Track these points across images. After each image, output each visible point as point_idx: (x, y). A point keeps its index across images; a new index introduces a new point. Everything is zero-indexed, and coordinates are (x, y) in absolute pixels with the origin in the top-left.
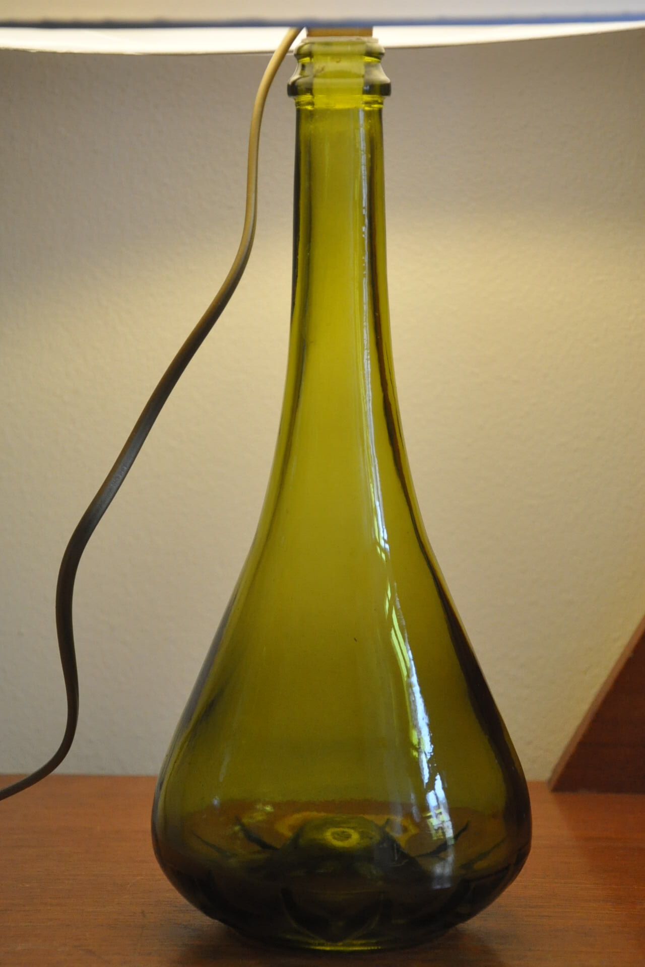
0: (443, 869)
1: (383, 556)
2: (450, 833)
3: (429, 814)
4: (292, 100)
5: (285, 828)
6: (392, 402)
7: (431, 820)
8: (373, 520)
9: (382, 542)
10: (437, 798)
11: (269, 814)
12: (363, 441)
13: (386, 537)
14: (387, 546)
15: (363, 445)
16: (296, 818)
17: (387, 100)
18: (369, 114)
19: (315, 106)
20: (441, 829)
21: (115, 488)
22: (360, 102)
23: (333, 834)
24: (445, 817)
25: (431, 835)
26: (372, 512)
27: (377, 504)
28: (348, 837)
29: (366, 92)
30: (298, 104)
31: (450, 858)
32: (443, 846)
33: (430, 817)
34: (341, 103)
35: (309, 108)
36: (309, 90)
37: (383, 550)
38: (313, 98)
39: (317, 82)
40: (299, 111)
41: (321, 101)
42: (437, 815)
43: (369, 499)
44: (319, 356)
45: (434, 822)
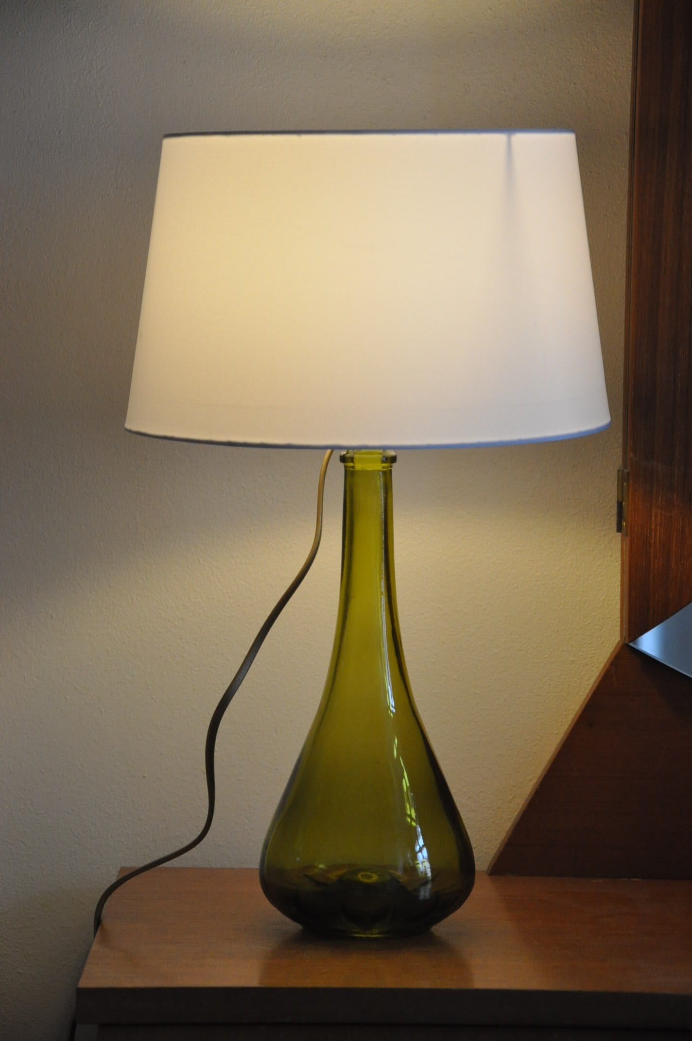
0: (425, 893)
1: (392, 715)
2: (429, 874)
3: (417, 862)
4: (342, 465)
7: (419, 865)
8: (386, 695)
9: (391, 708)
10: (423, 856)
12: (381, 653)
13: (394, 705)
14: (394, 711)
15: (381, 655)
17: (394, 465)
18: (384, 473)
19: (355, 469)
20: (429, 877)
21: (241, 678)
22: (379, 466)
23: (362, 875)
24: (427, 865)
25: (418, 875)
26: (385, 692)
27: (389, 688)
28: (370, 877)
29: (383, 462)
30: (346, 467)
31: (429, 886)
32: (425, 881)
33: (418, 863)
34: (370, 467)
35: (352, 469)
36: (352, 460)
37: (392, 712)
38: (354, 464)
39: (356, 456)
40: (346, 471)
41: (358, 466)
43: (385, 686)
44: (356, 605)
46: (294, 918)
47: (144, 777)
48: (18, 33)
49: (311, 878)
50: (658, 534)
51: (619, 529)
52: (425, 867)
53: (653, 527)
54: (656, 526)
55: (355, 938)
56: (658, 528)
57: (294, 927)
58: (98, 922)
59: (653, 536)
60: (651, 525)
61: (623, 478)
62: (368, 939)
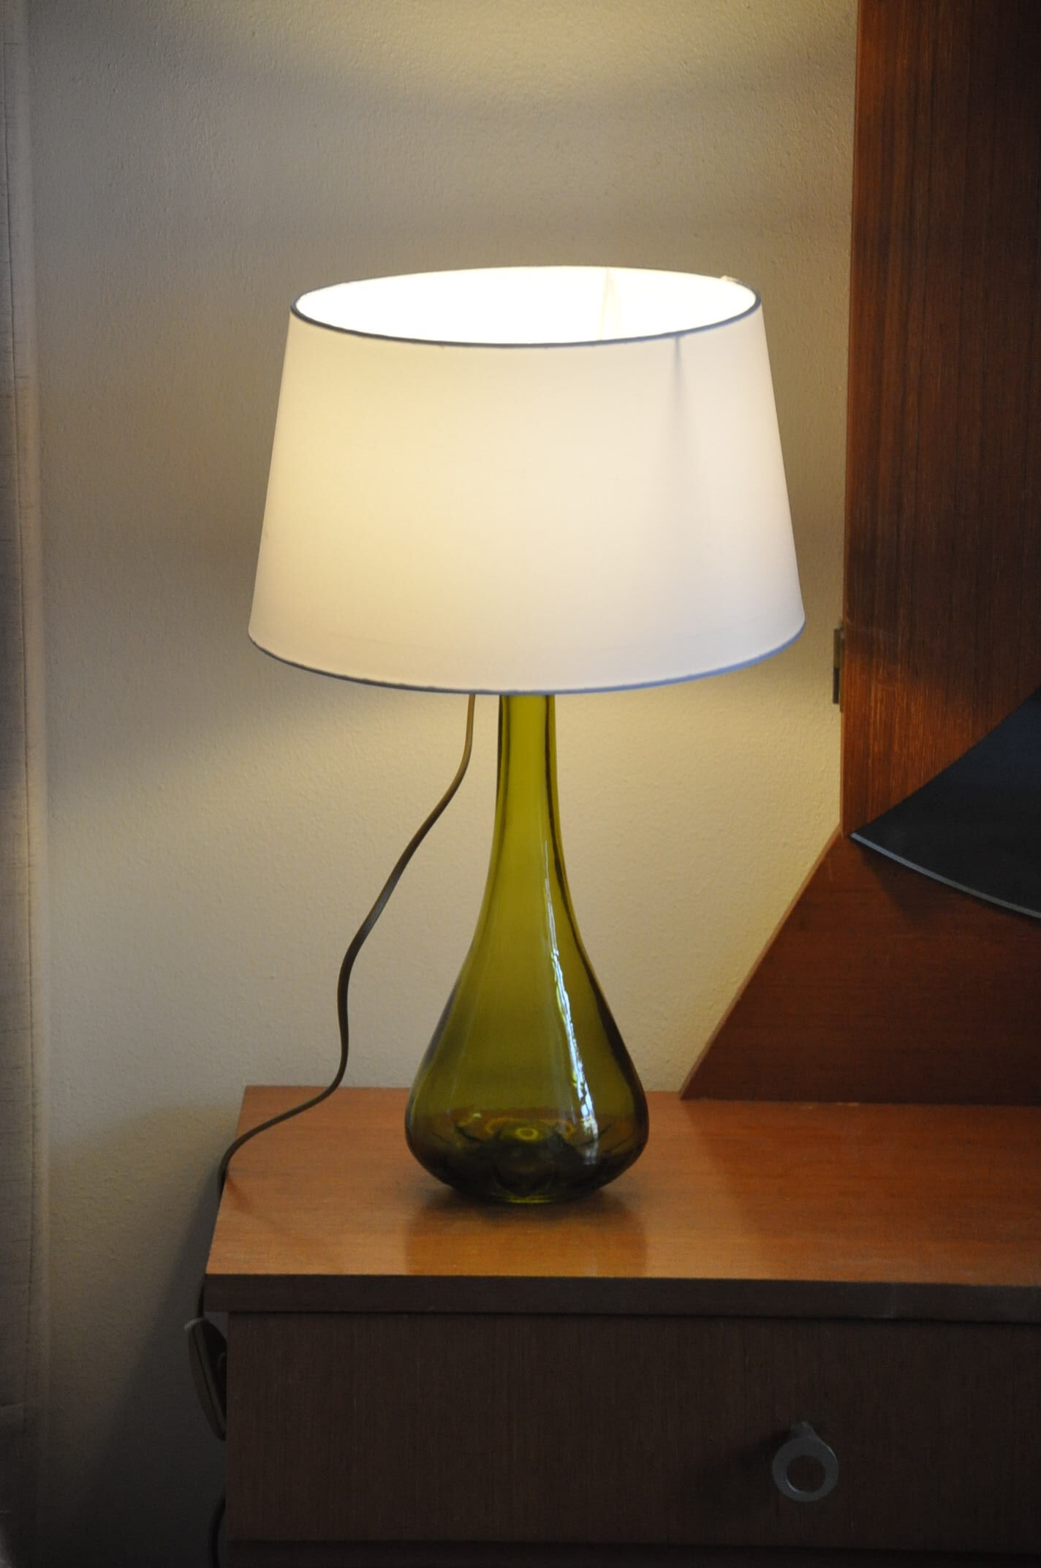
0: (591, 1153)
2: (596, 1131)
5: (489, 1130)
20: (590, 1129)
24: (593, 1121)
25: (583, 1133)
28: (531, 1133)
31: (596, 1145)
32: (590, 1142)
42: (588, 1120)
45: (586, 1124)
47: (272, 978)
48: (114, 90)
49: (461, 1131)
50: (878, 711)
51: (836, 700)
52: (591, 1125)
53: (873, 704)
54: (876, 703)
55: (510, 1204)
56: (879, 705)
57: (439, 1186)
58: (222, 1176)
59: (873, 715)
60: (870, 701)
61: (839, 646)
62: (526, 1205)
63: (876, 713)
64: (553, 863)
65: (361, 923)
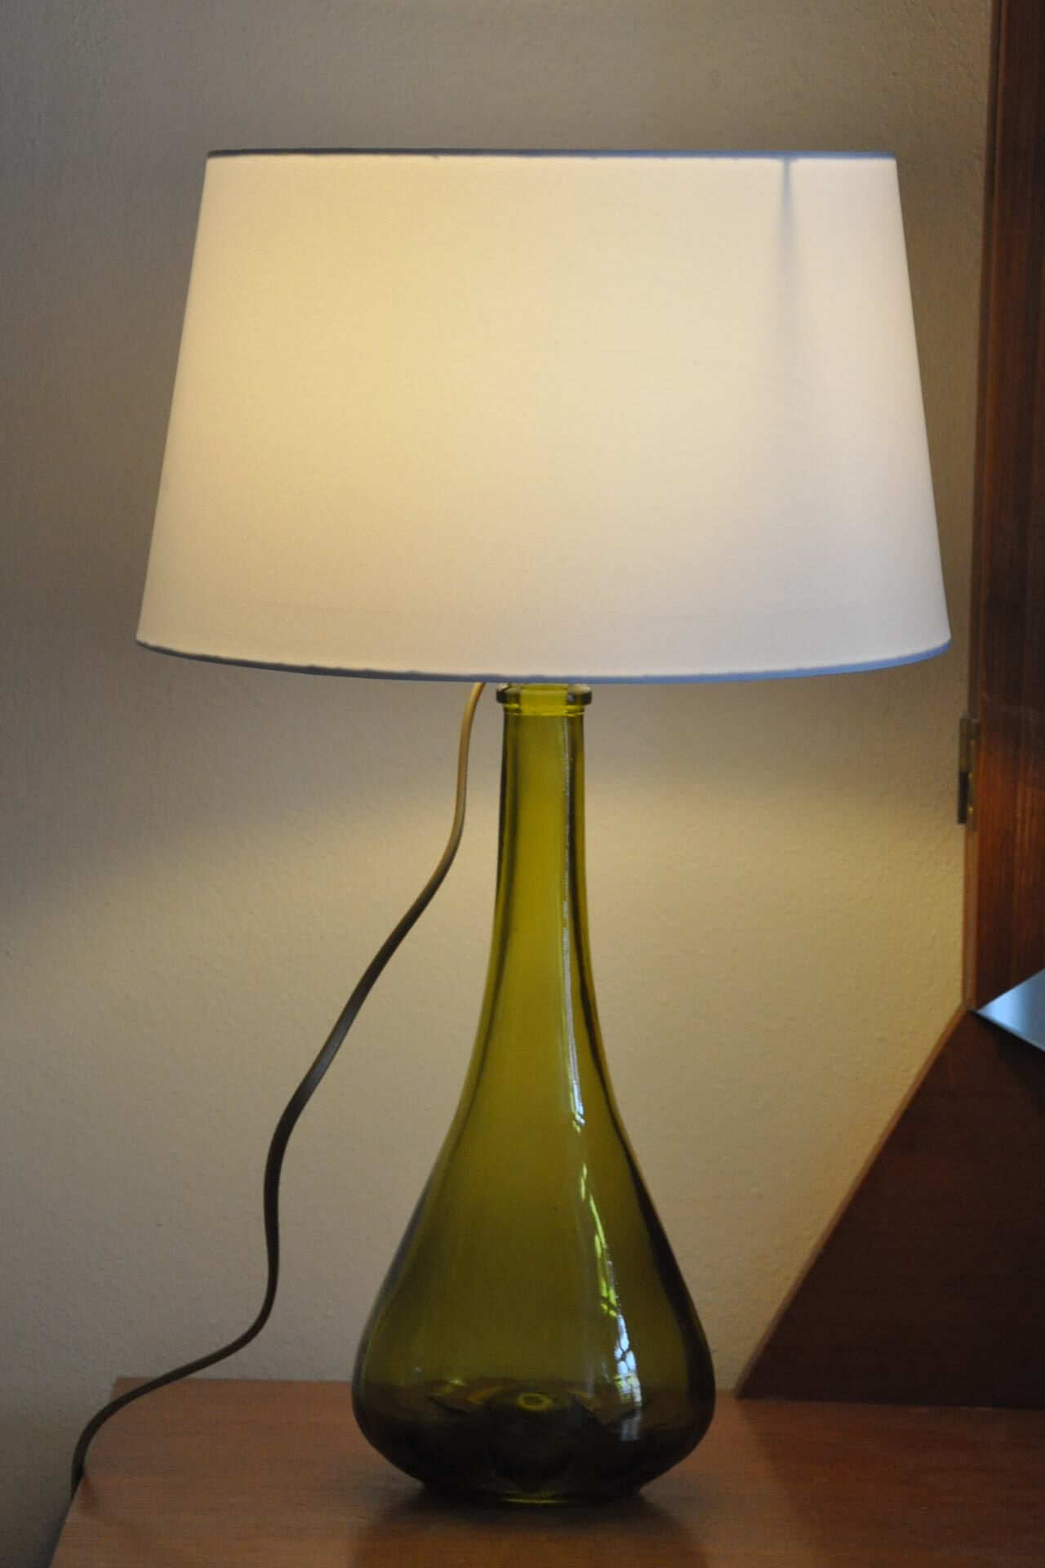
0: (631, 1429)
1: (578, 1129)
2: (638, 1398)
3: (617, 1378)
4: (500, 707)
6: (588, 985)
9: (578, 1117)
10: (629, 1367)
11: (457, 1387)
13: (582, 1112)
14: (583, 1121)
16: (486, 1393)
17: (587, 707)
18: (571, 721)
19: (521, 714)
22: (563, 710)
27: (574, 1082)
29: (569, 703)
30: (506, 710)
33: (620, 1380)
34: (546, 711)
35: (516, 714)
36: (517, 698)
37: (579, 1123)
38: (521, 705)
39: (524, 692)
40: (507, 717)
41: (527, 709)
43: (566, 1077)
46: (410, 1470)
47: (159, 1225)
51: (963, 817)
52: (631, 1386)
53: (1020, 816)
54: (1024, 815)
55: (512, 1506)
56: (1028, 817)
57: (409, 1484)
58: (79, 1472)
59: (1019, 832)
60: (1016, 812)
61: (970, 734)
62: (533, 1507)
63: (1023, 829)
64: (577, 986)
65: (297, 1084)
